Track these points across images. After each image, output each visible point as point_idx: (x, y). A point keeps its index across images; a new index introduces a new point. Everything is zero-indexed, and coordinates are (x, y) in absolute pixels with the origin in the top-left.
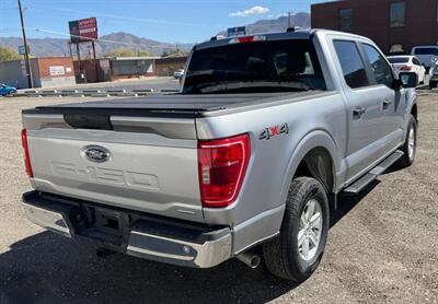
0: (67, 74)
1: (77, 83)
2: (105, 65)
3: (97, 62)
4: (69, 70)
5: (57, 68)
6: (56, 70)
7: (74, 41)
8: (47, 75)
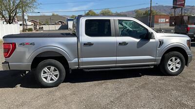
0: (166, 22)
1: (170, 26)
2: (186, 18)
3: (182, 17)
4: (167, 20)
5: (162, 19)
6: (162, 20)
7: (174, 8)
8: (157, 22)
